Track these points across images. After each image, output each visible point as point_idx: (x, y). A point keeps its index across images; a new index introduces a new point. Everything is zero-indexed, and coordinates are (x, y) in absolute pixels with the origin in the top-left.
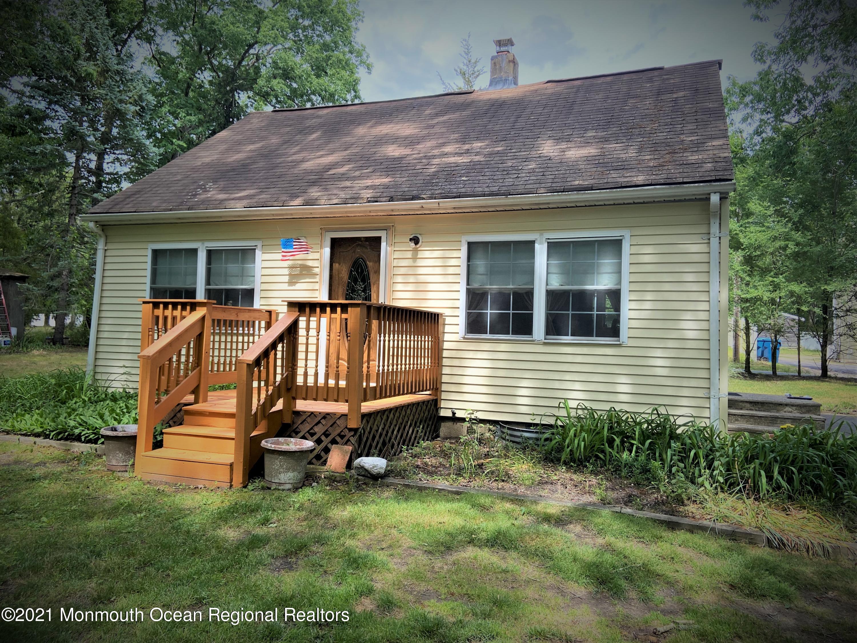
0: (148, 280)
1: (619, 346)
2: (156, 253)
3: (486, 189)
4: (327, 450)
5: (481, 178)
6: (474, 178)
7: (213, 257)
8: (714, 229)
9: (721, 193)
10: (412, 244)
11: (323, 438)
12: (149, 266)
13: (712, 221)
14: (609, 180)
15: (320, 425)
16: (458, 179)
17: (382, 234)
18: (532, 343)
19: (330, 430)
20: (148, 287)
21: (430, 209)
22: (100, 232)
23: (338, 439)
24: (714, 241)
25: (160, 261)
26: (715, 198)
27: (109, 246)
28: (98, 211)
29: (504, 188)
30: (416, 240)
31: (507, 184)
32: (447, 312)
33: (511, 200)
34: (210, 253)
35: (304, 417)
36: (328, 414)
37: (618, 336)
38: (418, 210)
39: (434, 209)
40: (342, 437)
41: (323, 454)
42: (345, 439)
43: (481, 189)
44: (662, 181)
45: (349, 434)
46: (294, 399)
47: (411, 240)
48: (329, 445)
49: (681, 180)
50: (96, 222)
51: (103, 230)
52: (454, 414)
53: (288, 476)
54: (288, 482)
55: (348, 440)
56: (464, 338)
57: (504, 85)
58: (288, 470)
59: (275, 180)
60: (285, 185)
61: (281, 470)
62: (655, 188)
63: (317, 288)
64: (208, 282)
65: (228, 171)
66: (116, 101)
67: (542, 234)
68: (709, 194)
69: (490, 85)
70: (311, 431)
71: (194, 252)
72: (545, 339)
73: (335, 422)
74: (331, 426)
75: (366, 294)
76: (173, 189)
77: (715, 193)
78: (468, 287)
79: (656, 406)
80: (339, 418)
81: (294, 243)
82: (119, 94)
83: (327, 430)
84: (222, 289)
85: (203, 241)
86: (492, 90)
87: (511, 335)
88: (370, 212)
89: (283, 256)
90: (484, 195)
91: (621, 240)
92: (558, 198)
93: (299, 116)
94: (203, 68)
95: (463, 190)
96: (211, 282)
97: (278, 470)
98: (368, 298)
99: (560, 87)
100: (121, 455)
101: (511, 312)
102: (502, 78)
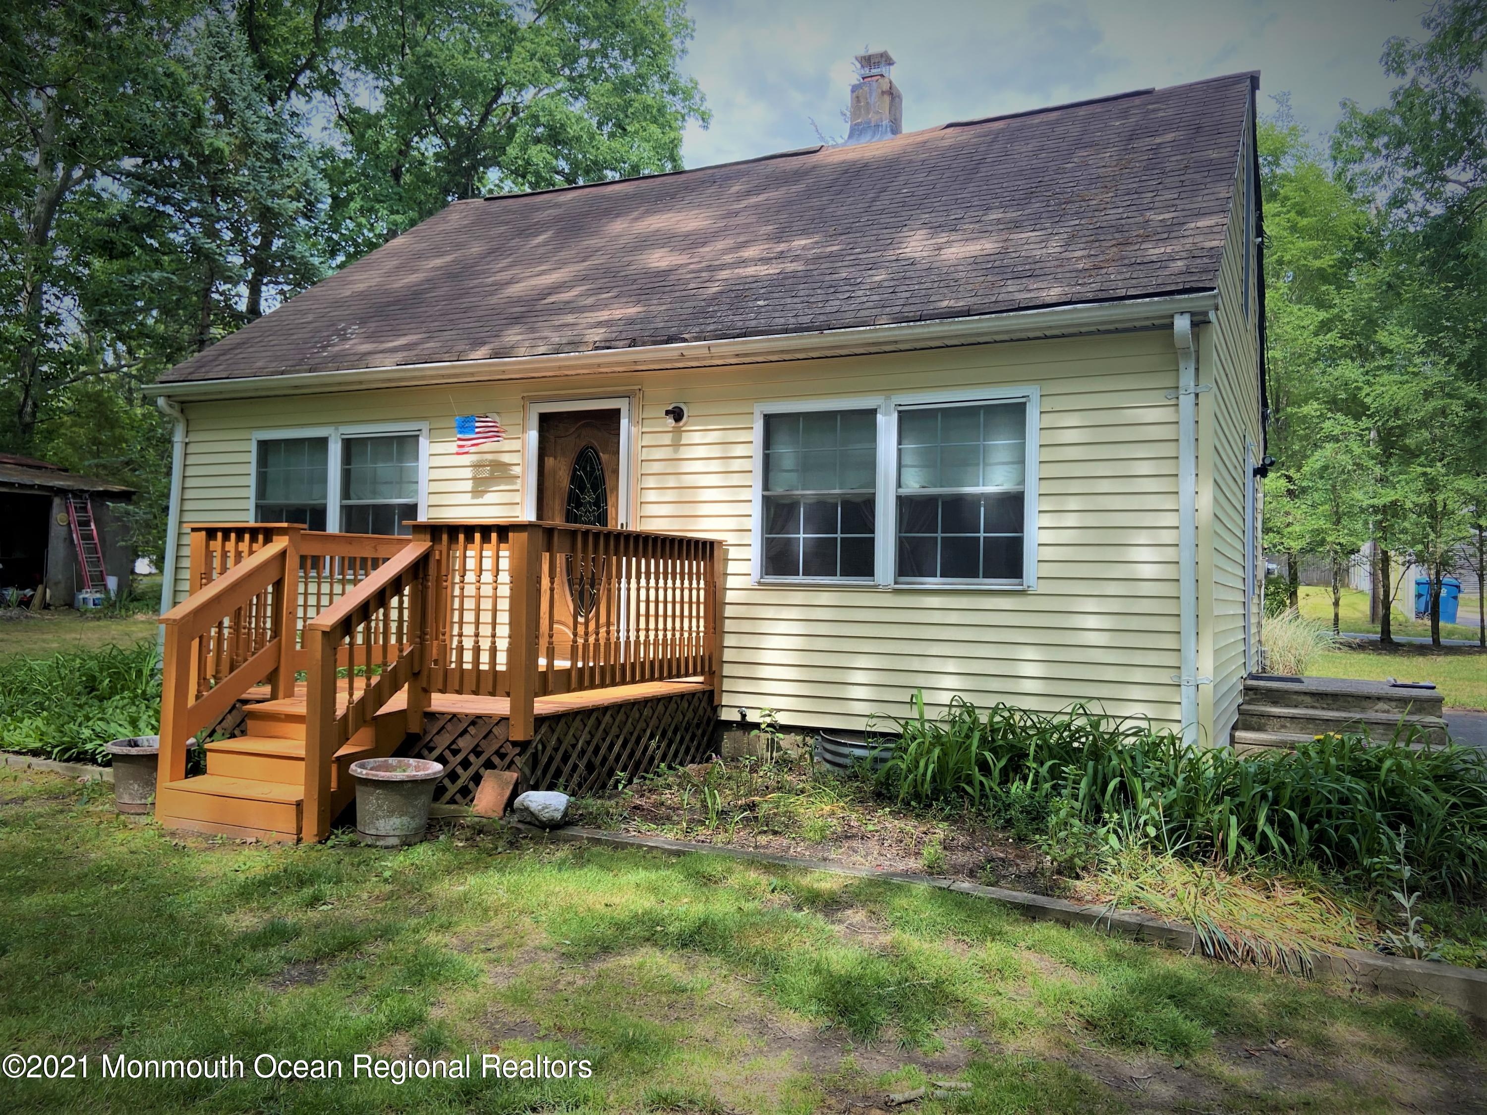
0: (252, 493)
1: (1023, 593)
2: (265, 447)
3: (792, 320)
4: (477, 779)
5: (789, 300)
6: (776, 302)
7: (354, 450)
8: (1187, 378)
9: (1193, 314)
10: (670, 421)
11: (472, 758)
12: (253, 469)
13: (1182, 366)
14: (1000, 298)
15: (467, 736)
16: (750, 304)
17: (622, 404)
18: (874, 589)
19: (483, 744)
20: (251, 504)
21: (697, 359)
22: (175, 413)
23: (496, 760)
24: (1186, 401)
25: (271, 459)
26: (1182, 324)
27: (192, 437)
28: (171, 378)
29: (822, 318)
30: (677, 414)
31: (828, 310)
32: (730, 538)
33: (829, 338)
34: (349, 445)
35: (441, 723)
36: (479, 717)
37: (1020, 576)
38: (676, 361)
39: (704, 358)
40: (502, 756)
41: (471, 785)
42: (507, 760)
43: (782, 321)
44: (1090, 296)
45: (512, 751)
46: (427, 691)
47: (668, 413)
48: (482, 771)
49: (1122, 293)
50: (169, 397)
51: (182, 411)
52: (744, 716)
53: (391, 823)
54: (392, 833)
55: (512, 762)
56: (759, 583)
57: (873, 137)
58: (391, 813)
59: (457, 316)
60: (470, 325)
61: (380, 813)
62: (1075, 309)
63: (518, 500)
64: (346, 493)
65: (389, 304)
66: (263, 194)
67: (888, 398)
68: (1172, 316)
69: (851, 136)
70: (454, 747)
71: (322, 443)
72: (896, 583)
73: (490, 731)
74: (485, 737)
75: (599, 508)
76: (295, 337)
77: (1182, 313)
78: (766, 493)
79: (1083, 701)
80: (497, 724)
81: (477, 424)
82: (269, 183)
83: (477, 745)
84: (368, 506)
85: (336, 424)
86: (853, 144)
87: (838, 577)
88: (599, 365)
89: (460, 446)
90: (786, 331)
91: (1025, 404)
92: (910, 331)
93: (526, 205)
94: (424, 132)
95: (753, 323)
96: (352, 494)
97: (374, 813)
98: (602, 519)
99: (966, 135)
100: (136, 786)
101: (839, 535)
102: (869, 123)
